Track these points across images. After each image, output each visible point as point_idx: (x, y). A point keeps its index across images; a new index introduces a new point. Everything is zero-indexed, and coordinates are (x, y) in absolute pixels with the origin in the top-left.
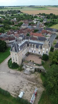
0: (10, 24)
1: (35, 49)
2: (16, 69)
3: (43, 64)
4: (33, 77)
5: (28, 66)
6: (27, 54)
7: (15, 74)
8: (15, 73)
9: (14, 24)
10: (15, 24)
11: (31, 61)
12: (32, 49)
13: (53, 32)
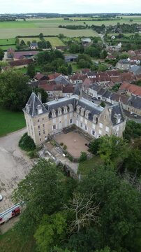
1: (86, 121)
5: (50, 154)
7: (17, 159)
8: (19, 159)
11: (62, 144)
12: (82, 119)
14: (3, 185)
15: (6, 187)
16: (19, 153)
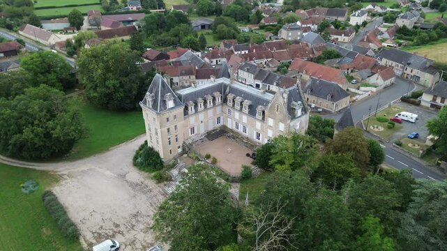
1: (245, 119)
2: (150, 171)
7: (134, 186)
8: (137, 185)
9: (259, 22)
10: (263, 21)
11: (208, 157)
13: (408, 71)
14: (117, 226)
15: (122, 228)
16: (135, 175)
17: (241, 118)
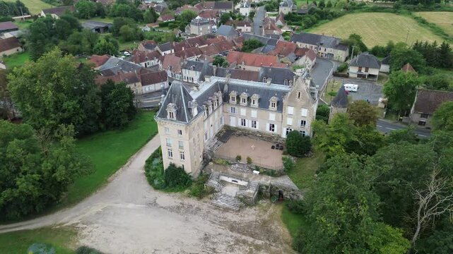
0: (139, 18)
1: (254, 113)
2: (181, 190)
3: (288, 170)
4: (252, 218)
5: (230, 180)
6: (220, 132)
8: (178, 208)
9: (155, 21)
10: (160, 19)
11: (239, 158)
12: (243, 112)
13: (322, 50)
17: (248, 114)
